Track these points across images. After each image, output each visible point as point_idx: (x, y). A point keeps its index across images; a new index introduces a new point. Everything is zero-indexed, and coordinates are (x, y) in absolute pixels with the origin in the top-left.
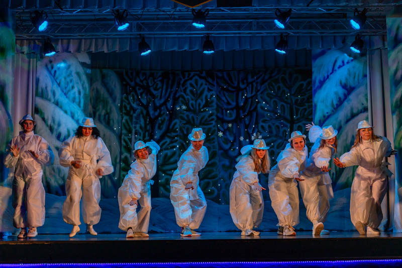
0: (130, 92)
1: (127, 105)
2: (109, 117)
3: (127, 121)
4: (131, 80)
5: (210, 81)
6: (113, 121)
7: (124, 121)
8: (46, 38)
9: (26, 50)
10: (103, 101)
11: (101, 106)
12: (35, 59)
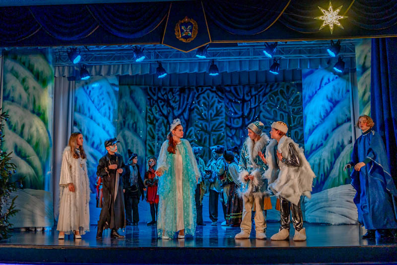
0: (154, 104)
1: (150, 115)
2: (136, 126)
3: (150, 129)
4: (154, 95)
5: (220, 94)
6: (140, 129)
7: (148, 129)
8: (82, 65)
9: (66, 74)
10: (131, 112)
11: (129, 116)
12: (74, 82)
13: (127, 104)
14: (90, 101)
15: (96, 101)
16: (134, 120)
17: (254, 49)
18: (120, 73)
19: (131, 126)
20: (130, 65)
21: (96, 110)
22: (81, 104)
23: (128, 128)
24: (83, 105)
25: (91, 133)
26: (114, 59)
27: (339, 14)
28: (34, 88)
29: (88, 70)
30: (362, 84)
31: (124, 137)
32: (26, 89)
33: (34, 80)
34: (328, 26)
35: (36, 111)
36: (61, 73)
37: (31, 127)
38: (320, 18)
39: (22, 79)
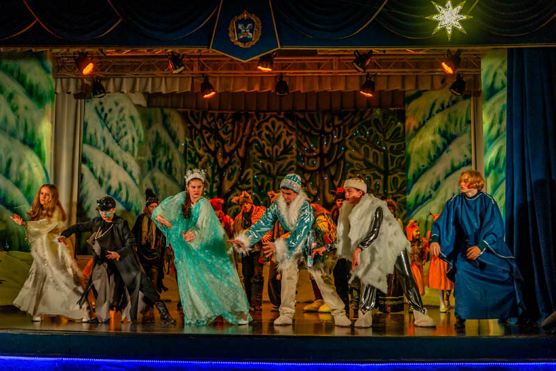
0: (196, 136)
1: (191, 150)
2: (171, 165)
6: (176, 170)
8: (94, 77)
9: (72, 89)
10: (164, 145)
11: (161, 152)
12: (83, 100)
13: (158, 134)
14: (106, 129)
15: (114, 129)
16: (168, 157)
17: (339, 60)
18: (149, 90)
19: (163, 166)
20: (164, 79)
21: (114, 141)
22: (93, 132)
23: (160, 168)
24: (95, 134)
25: (106, 174)
26: (141, 70)
27: (461, 12)
28: (26, 108)
29: (104, 84)
30: (489, 113)
31: (153, 180)
32: (14, 109)
33: (25, 96)
34: (444, 30)
35: (28, 141)
36: (65, 88)
37: (20, 163)
38: (435, 17)
39: (8, 95)
